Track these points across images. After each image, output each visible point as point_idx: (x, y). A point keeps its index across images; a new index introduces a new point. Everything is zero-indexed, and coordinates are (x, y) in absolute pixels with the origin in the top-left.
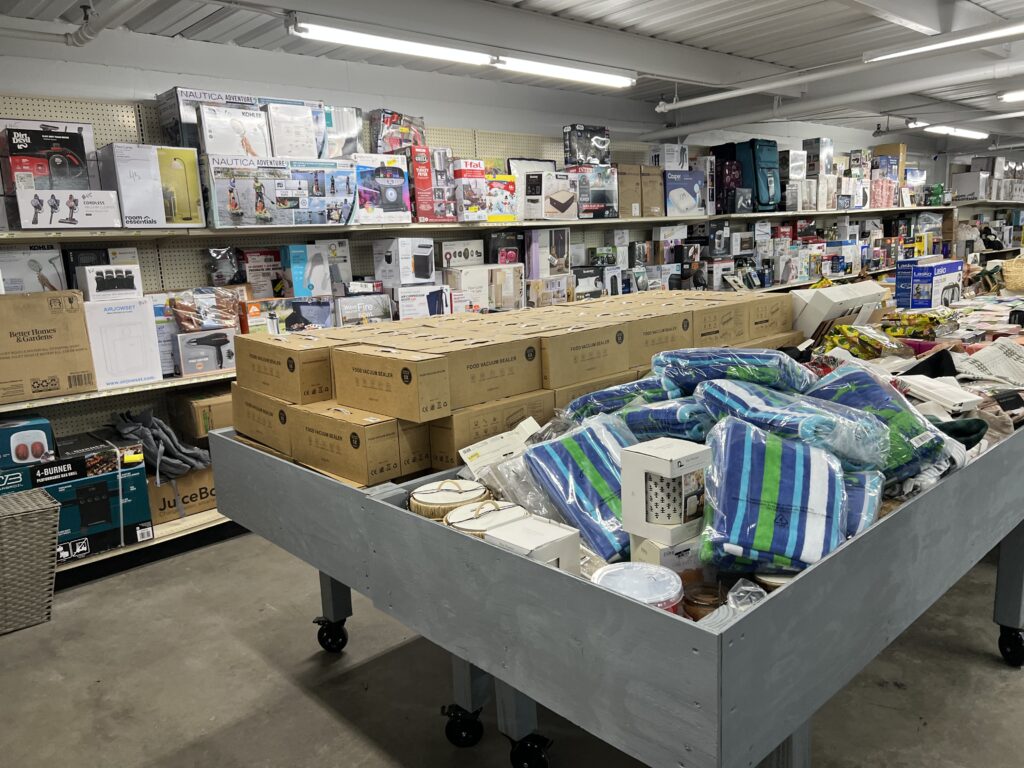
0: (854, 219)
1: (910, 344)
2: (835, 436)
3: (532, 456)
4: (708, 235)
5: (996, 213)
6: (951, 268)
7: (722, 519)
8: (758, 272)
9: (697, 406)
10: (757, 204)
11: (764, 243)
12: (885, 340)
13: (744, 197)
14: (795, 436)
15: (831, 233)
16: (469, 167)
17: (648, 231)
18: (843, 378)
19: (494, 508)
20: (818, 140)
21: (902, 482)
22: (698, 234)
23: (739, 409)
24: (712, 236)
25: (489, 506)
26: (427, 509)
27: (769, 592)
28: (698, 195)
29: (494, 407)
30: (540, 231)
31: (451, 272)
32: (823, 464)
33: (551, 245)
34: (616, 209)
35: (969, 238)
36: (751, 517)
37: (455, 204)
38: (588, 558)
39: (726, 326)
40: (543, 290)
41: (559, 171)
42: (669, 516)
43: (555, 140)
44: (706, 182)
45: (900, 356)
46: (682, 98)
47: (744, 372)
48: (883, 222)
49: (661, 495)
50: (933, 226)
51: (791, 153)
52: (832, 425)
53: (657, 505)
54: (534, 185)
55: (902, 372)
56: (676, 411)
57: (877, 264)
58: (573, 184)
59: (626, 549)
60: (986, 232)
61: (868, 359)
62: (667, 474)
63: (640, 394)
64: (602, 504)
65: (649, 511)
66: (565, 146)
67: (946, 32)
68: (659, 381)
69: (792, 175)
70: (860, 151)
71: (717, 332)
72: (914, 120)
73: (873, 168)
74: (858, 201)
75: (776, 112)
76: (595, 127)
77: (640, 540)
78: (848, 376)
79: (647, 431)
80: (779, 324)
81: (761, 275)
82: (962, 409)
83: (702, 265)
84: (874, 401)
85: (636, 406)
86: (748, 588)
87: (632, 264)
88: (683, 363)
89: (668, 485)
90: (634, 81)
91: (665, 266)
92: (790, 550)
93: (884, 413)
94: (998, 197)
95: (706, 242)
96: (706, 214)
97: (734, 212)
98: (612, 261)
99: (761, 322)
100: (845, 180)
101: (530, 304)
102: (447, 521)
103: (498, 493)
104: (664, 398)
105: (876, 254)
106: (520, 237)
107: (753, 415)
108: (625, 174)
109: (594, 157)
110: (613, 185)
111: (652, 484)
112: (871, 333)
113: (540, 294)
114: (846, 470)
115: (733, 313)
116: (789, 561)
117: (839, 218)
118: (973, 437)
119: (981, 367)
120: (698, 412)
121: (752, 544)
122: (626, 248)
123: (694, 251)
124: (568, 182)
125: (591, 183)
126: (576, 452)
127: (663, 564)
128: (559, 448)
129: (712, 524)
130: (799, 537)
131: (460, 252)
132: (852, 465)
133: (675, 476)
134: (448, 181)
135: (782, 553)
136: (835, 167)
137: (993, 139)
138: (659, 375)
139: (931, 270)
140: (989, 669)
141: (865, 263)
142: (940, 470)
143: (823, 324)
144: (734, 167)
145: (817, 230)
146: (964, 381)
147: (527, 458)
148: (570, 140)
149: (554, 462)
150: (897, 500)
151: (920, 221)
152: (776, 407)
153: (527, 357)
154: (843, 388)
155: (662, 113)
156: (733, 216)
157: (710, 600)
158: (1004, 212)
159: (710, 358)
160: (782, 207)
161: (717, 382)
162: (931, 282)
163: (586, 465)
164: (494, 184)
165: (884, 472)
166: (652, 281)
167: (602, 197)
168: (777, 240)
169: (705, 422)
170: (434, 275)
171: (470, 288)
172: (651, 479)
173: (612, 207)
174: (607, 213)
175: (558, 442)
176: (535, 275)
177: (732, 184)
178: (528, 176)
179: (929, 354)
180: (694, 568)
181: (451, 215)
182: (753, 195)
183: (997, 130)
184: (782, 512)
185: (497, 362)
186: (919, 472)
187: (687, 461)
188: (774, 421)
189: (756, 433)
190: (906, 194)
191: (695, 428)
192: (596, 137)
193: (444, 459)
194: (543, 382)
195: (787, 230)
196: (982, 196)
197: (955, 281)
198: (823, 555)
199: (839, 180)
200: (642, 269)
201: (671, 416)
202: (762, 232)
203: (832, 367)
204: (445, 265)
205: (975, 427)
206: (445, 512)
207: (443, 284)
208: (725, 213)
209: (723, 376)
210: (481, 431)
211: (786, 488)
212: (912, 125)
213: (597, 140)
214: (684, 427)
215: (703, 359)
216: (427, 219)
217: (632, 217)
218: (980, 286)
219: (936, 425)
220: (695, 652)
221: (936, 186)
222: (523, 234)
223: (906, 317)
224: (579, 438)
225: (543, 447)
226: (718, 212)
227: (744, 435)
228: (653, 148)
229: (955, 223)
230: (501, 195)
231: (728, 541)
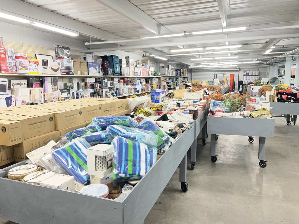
0: (139, 79)
1: (157, 112)
2: (145, 139)
3: (55, 154)
4: (101, 81)
5: (169, 78)
6: (163, 92)
7: (118, 167)
8: (115, 92)
9: (107, 133)
10: (114, 73)
11: (116, 84)
12: (151, 111)
13: (110, 71)
14: (135, 140)
15: (133, 82)
16: (21, 56)
17: (83, 79)
18: (145, 123)
19: (42, 173)
20: (129, 57)
21: (160, 150)
22: (98, 81)
23: (119, 133)
24: (102, 82)
25: (40, 172)
26: (15, 177)
27: (134, 186)
28: (98, 70)
29: (39, 138)
30: (48, 78)
31: (15, 90)
32: (143, 147)
33: (52, 82)
34: (73, 72)
35: (164, 84)
36: (126, 165)
37: (16, 68)
38: (76, 185)
39: (111, 108)
40: (50, 96)
41: (54, 59)
42: (103, 168)
43: (53, 49)
44: (100, 66)
45: (155, 115)
46: (93, 41)
47: (120, 122)
48: (145, 80)
49: (100, 162)
50: (156, 81)
51: (122, 60)
52: (144, 136)
53: (99, 165)
54: (45, 63)
55: (156, 120)
56: (101, 135)
57: (144, 90)
58: (59, 64)
59: (89, 180)
60: (168, 83)
61: (148, 116)
62: (102, 155)
63: (89, 130)
64: (80, 166)
65: (97, 167)
66: (56, 52)
67: (159, 34)
68: (95, 126)
69: (123, 66)
70: (139, 61)
71: (109, 110)
72: (151, 54)
73: (142, 65)
74: (139, 74)
75: (119, 48)
76: (65, 47)
77: (93, 176)
78: (146, 122)
79: (92, 142)
80: (125, 107)
81: (116, 93)
82: (171, 129)
83: (100, 90)
84: (153, 128)
85: (88, 134)
86: (128, 186)
87: (78, 89)
88: (102, 120)
89: (102, 158)
90: (78, 35)
91: (89, 90)
92: (137, 173)
93: (156, 132)
94: (170, 75)
95: (100, 83)
96: (100, 75)
97: (108, 75)
98: (72, 88)
99: (120, 107)
100: (136, 68)
101: (45, 101)
102: (24, 181)
103: (42, 168)
104: (97, 131)
105: (144, 88)
106: (41, 79)
107: (123, 135)
108: (75, 62)
109: (65, 56)
110: (71, 65)
111: (97, 159)
112: (148, 110)
113: (49, 98)
114: (149, 148)
115: (112, 105)
116: (137, 176)
117: (135, 78)
118: (175, 136)
119: (173, 118)
120: (108, 135)
121: (127, 173)
122: (77, 84)
123: (97, 86)
124: (57, 63)
125: (65, 64)
126: (70, 151)
127: (101, 183)
128: (64, 150)
129: (115, 169)
130: (139, 168)
131: (18, 84)
132: (150, 146)
133: (104, 156)
134: (13, 59)
135: (135, 174)
136: (133, 64)
137: (168, 60)
138: (94, 124)
139: (159, 93)
140: (179, 194)
141: (142, 90)
142: (169, 145)
143: (136, 107)
144: (107, 62)
145: (130, 81)
146: (170, 121)
147: (53, 154)
148: (57, 50)
149: (63, 155)
150: (160, 154)
151: (154, 80)
152: (130, 132)
153: (50, 120)
154: (145, 126)
155: (87, 45)
156: (108, 76)
157: (116, 191)
158: (171, 78)
159: (110, 119)
160: (121, 74)
161: (113, 126)
162: (159, 96)
163: (74, 155)
164: (31, 62)
165: (157, 147)
166: (85, 94)
167: (68, 68)
168: (120, 83)
169: (110, 138)
170: (8, 91)
171: (22, 96)
172: (97, 157)
173: (72, 71)
174: (70, 73)
175: (64, 148)
176: (46, 91)
177: (107, 67)
178: (43, 60)
179: (162, 115)
180: (110, 182)
181: (15, 71)
182: (113, 70)
183: (170, 59)
184: (134, 162)
185: (39, 122)
186: (164, 146)
187: (108, 150)
188: (129, 136)
189: (125, 140)
190: (150, 73)
191: (107, 140)
192: (66, 50)
193: (20, 158)
194: (56, 128)
195: (122, 80)
196: (166, 74)
197: (164, 96)
198: (146, 173)
199: (135, 68)
200: (82, 90)
201: (100, 137)
202: (116, 81)
203: (141, 120)
204: (12, 87)
205: (175, 134)
206: (23, 177)
207: (12, 94)
208: (105, 75)
209: (114, 124)
210: (34, 147)
211: (135, 155)
212: (151, 56)
213: (66, 51)
214: (104, 139)
215: (108, 119)
216: (5, 72)
217: (78, 75)
218: (168, 97)
219: (167, 134)
220: (115, 209)
221: (157, 71)
222: (42, 78)
223: (155, 105)
224: (71, 146)
225: (59, 150)
226: (103, 75)
227: (122, 141)
228: (83, 55)
229: (161, 81)
230: (33, 65)
231: (120, 173)
